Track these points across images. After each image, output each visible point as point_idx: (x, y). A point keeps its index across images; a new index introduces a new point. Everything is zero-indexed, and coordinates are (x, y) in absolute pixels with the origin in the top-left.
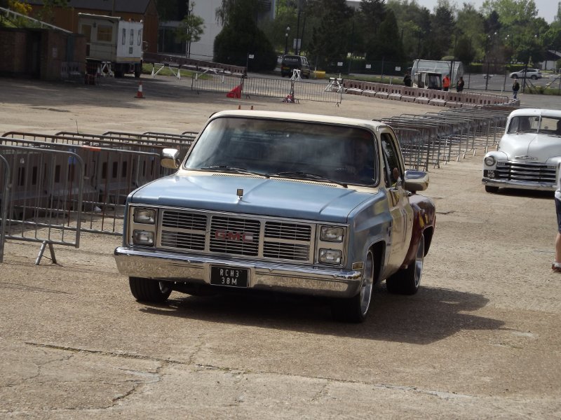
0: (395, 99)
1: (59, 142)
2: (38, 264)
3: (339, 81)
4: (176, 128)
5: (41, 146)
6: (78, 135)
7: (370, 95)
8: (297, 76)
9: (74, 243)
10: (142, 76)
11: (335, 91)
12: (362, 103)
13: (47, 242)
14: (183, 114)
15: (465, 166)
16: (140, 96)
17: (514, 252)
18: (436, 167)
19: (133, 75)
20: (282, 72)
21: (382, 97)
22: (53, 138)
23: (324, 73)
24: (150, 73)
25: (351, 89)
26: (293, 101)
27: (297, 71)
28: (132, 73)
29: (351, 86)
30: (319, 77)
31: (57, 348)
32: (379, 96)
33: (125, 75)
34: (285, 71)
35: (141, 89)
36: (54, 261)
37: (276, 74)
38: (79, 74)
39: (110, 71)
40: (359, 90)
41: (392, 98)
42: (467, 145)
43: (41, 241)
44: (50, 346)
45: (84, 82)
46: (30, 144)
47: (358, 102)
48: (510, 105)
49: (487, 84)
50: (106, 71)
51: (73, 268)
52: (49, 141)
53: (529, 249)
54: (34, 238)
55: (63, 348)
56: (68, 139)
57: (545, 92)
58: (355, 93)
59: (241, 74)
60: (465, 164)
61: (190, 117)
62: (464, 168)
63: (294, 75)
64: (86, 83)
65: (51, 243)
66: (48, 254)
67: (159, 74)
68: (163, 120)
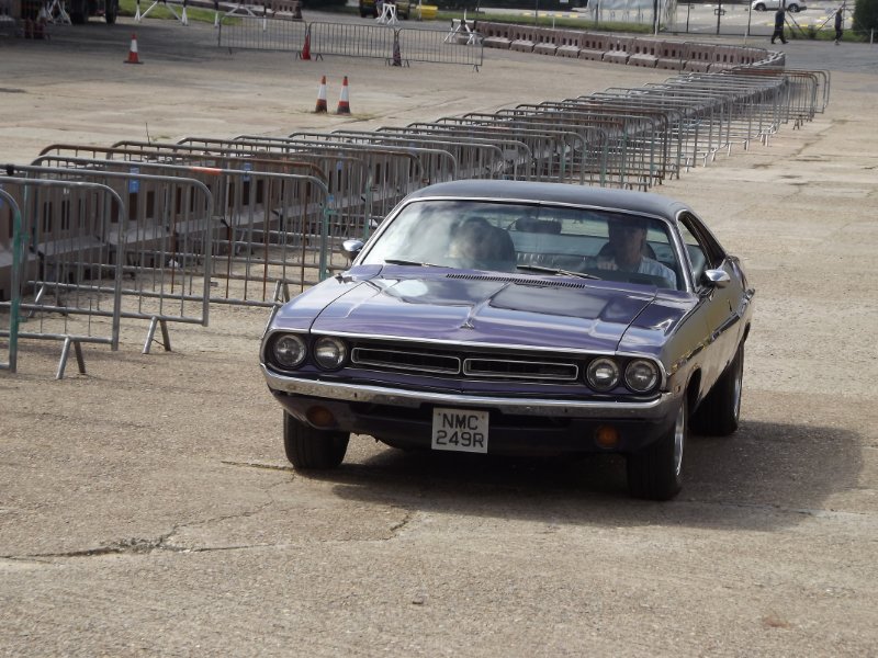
0: (569, 55)
1: (118, 158)
2: (147, 353)
3: (469, 24)
4: (220, 118)
5: (90, 165)
6: (149, 145)
7: (523, 49)
8: (389, 15)
9: (200, 319)
10: (119, 20)
11: (463, 42)
12: (516, 64)
13: (158, 319)
14: (220, 92)
15: (718, 174)
16: (133, 59)
17: (840, 314)
18: (674, 177)
19: (103, 19)
20: (361, 8)
21: (546, 52)
22: (110, 152)
23: (435, 8)
24: (133, 15)
25: (490, 39)
26: (397, 62)
27: (390, 6)
28: (101, 15)
29: (491, 34)
30: (427, 17)
31: (268, 467)
32: (540, 51)
33: (91, 19)
34: (365, 7)
35: (134, 47)
36: (168, 347)
37: (350, 11)
38: (10, 19)
39: (63, 12)
40: (505, 41)
41: (563, 54)
42: (710, 137)
43: (148, 318)
44: (257, 466)
45: (23, 35)
46: (71, 164)
47: (508, 63)
48: (773, 64)
49: (719, 22)
50: (56, 13)
51: (200, 356)
52: (101, 157)
53: (861, 308)
54: (137, 313)
55: (276, 468)
56: (131, 153)
57: (818, 35)
58: (499, 46)
59: (291, 14)
60: (718, 170)
61: (235, 97)
62: (718, 178)
63: (384, 14)
64: (28, 36)
65: (163, 320)
66: (159, 336)
67: (148, 17)
68: (191, 103)
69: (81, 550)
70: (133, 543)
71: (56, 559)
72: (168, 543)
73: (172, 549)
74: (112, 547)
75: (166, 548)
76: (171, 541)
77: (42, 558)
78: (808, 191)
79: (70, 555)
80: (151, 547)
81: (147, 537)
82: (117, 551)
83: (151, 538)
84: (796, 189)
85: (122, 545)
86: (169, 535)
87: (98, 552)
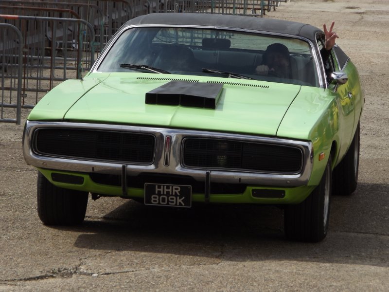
9: (15, 119)
69: (31, 276)
70: (59, 271)
71: (19, 283)
72: (81, 270)
73: (85, 274)
74: (49, 274)
75: (81, 273)
76: (83, 268)
77: (10, 282)
78: (369, 18)
79: (26, 280)
80: (71, 274)
81: (67, 267)
82: (52, 277)
83: (70, 267)
84: (359, 16)
85: (53, 273)
86: (80, 265)
87: (42, 278)
